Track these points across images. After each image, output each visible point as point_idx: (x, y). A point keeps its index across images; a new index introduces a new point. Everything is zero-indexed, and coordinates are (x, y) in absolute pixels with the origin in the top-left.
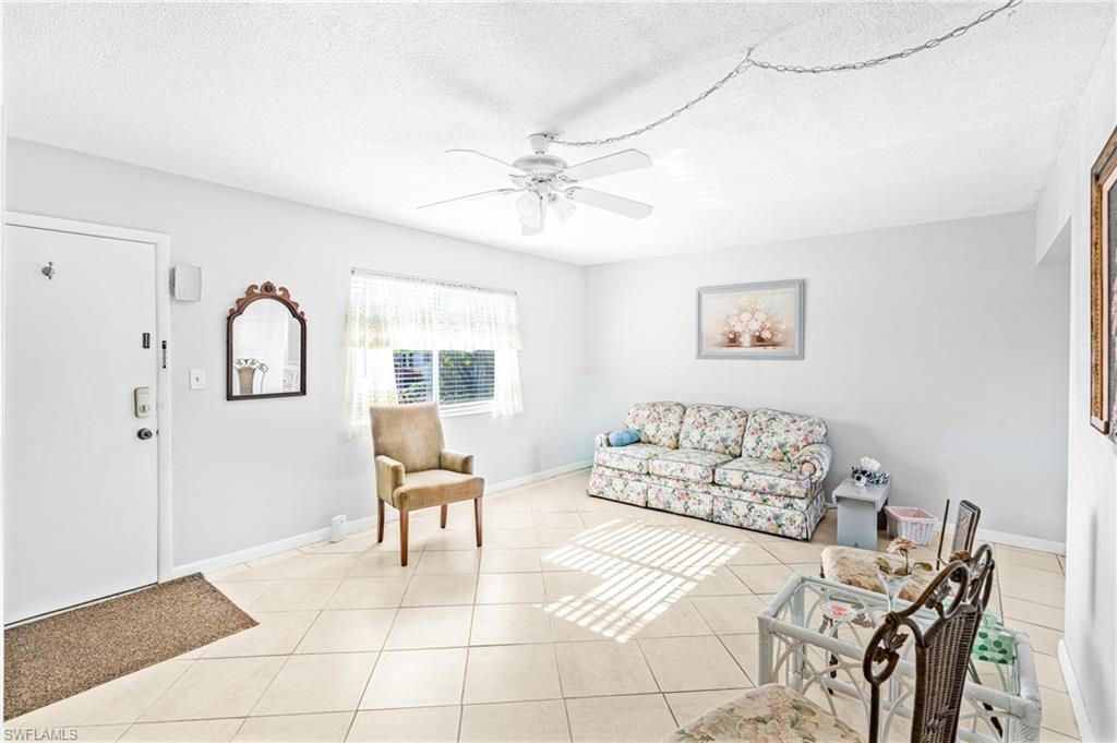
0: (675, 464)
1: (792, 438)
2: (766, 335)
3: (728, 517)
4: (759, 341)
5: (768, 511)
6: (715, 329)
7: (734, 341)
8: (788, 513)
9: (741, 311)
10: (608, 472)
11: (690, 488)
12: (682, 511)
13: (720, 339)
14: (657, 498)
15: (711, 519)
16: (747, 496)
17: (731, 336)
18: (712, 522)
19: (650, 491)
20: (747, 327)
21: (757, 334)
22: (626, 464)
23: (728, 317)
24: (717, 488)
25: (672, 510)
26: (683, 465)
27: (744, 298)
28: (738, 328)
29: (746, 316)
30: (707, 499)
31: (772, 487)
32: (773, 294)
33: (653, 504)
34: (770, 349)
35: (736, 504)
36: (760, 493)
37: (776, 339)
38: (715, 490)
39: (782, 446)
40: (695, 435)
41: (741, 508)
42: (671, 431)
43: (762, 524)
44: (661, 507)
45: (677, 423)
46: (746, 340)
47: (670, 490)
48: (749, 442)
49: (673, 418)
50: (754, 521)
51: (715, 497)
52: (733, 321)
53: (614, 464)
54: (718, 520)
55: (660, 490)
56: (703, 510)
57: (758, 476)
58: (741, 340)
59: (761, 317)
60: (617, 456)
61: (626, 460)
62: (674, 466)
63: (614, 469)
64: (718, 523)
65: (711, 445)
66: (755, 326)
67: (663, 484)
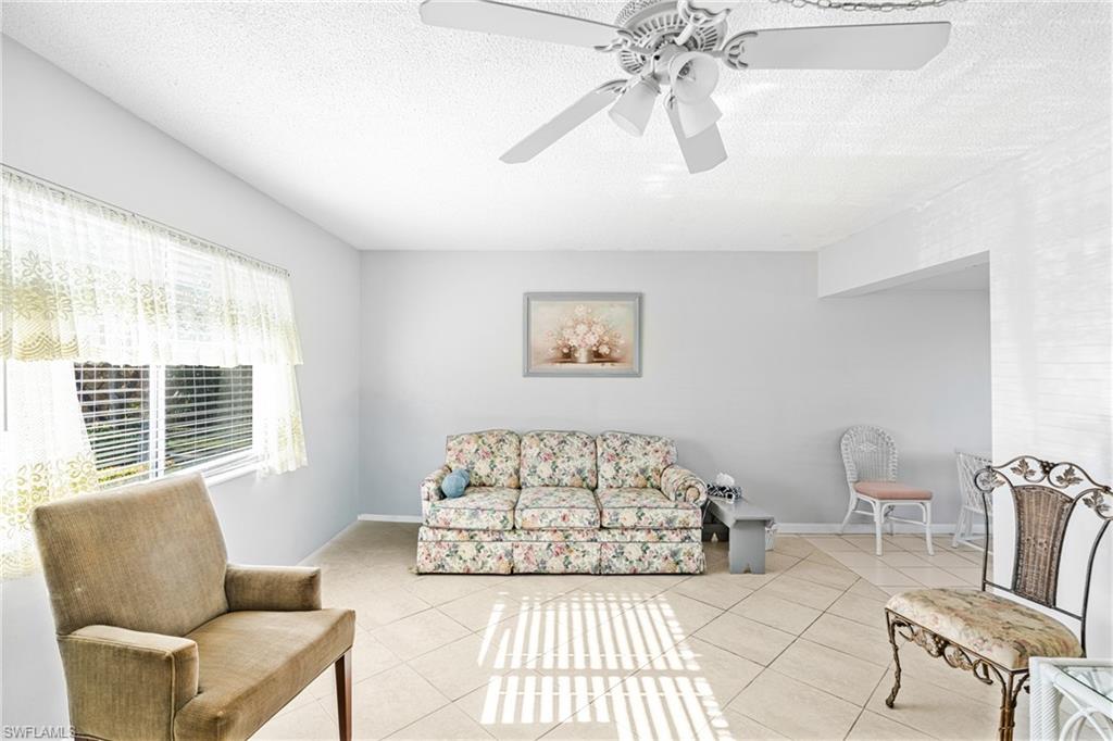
0: (554, 511)
1: (653, 461)
2: (604, 350)
3: (620, 565)
4: (597, 356)
5: (664, 549)
6: (546, 343)
7: (568, 356)
8: (686, 546)
9: (577, 322)
10: (451, 536)
11: (571, 538)
12: (562, 569)
13: (552, 353)
14: (527, 558)
15: (599, 572)
16: (641, 536)
17: (566, 351)
18: (600, 574)
19: (516, 551)
20: (583, 340)
21: (594, 349)
22: (484, 521)
23: (562, 329)
24: (605, 533)
25: (549, 570)
26: (565, 511)
27: (580, 309)
28: (573, 342)
29: (582, 329)
30: (593, 548)
31: (670, 521)
32: (612, 306)
33: (522, 568)
34: (608, 365)
35: (628, 548)
36: (656, 530)
37: (615, 355)
38: (603, 536)
39: (643, 471)
40: (545, 470)
41: (633, 551)
42: (511, 466)
43: (658, 565)
44: (533, 569)
45: (514, 456)
46: (582, 355)
47: (546, 545)
48: (607, 470)
49: (509, 449)
50: (649, 564)
51: (604, 544)
52: (567, 333)
53: (463, 523)
54: (607, 571)
55: (530, 548)
56: (588, 563)
57: (654, 511)
58: (577, 355)
59: (599, 330)
60: (467, 512)
61: (483, 516)
62: (553, 514)
63: (460, 530)
64: (608, 575)
65: (566, 480)
66: (592, 340)
67: (534, 539)
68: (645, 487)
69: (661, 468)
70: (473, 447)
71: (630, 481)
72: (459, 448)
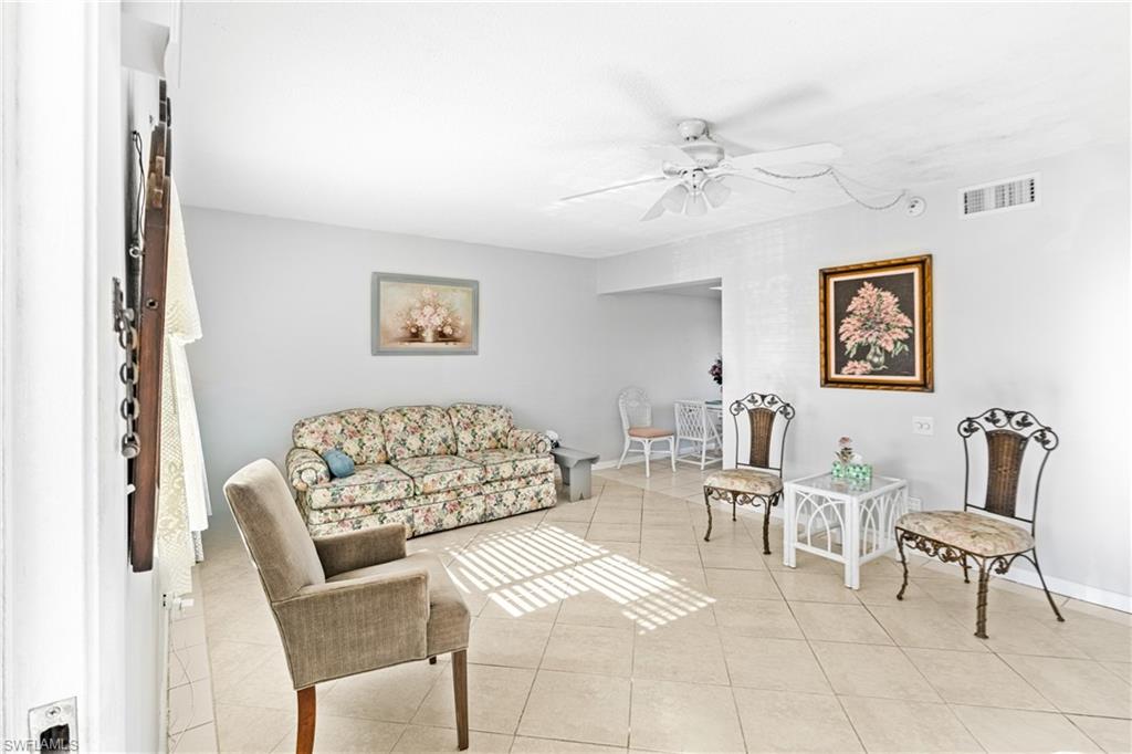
0: (450, 474)
1: (500, 426)
2: (448, 330)
3: (501, 511)
4: (441, 336)
5: (530, 491)
6: (395, 325)
7: (416, 336)
8: (545, 486)
9: (424, 304)
10: (354, 512)
11: (462, 496)
12: (456, 523)
13: (401, 333)
14: (426, 520)
15: (486, 519)
16: (514, 484)
17: (414, 330)
18: (485, 522)
19: (417, 515)
20: (430, 321)
21: (439, 329)
22: (391, 492)
23: (410, 310)
24: (488, 486)
25: (445, 527)
26: (460, 472)
27: (427, 292)
28: (420, 323)
29: (428, 310)
30: (479, 501)
31: (535, 468)
32: (454, 291)
33: (422, 530)
34: (451, 344)
35: (506, 495)
36: (524, 477)
37: (457, 335)
38: (488, 489)
39: (495, 434)
40: (414, 442)
41: (509, 497)
42: (379, 441)
43: (527, 505)
44: (432, 528)
46: (428, 335)
47: (441, 505)
48: (466, 437)
49: (374, 427)
50: (521, 505)
51: (487, 496)
52: (415, 314)
53: (369, 498)
54: (491, 518)
55: (429, 510)
56: (474, 515)
57: (524, 463)
58: (424, 335)
59: (443, 312)
60: (373, 487)
61: (388, 488)
62: (450, 476)
63: (363, 506)
64: (491, 521)
65: (434, 449)
66: (437, 321)
67: (432, 501)
68: (497, 448)
69: (507, 430)
70: (337, 428)
71: (486, 444)
72: (323, 429)
